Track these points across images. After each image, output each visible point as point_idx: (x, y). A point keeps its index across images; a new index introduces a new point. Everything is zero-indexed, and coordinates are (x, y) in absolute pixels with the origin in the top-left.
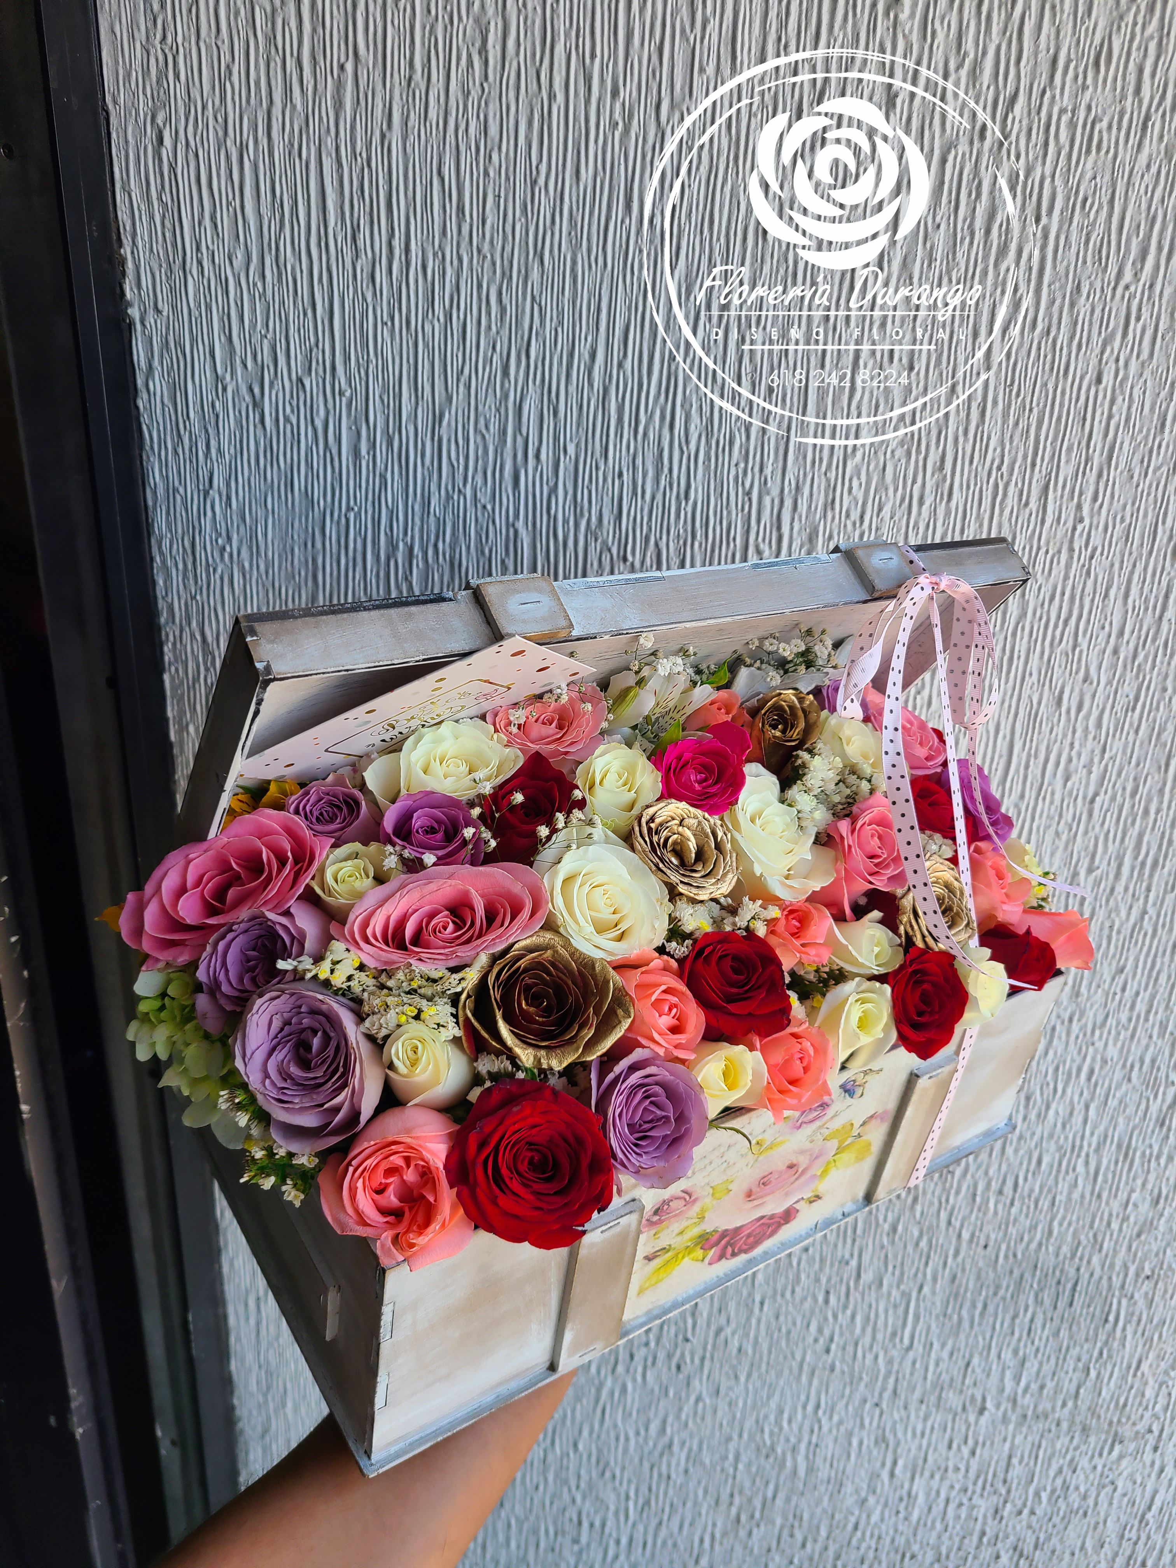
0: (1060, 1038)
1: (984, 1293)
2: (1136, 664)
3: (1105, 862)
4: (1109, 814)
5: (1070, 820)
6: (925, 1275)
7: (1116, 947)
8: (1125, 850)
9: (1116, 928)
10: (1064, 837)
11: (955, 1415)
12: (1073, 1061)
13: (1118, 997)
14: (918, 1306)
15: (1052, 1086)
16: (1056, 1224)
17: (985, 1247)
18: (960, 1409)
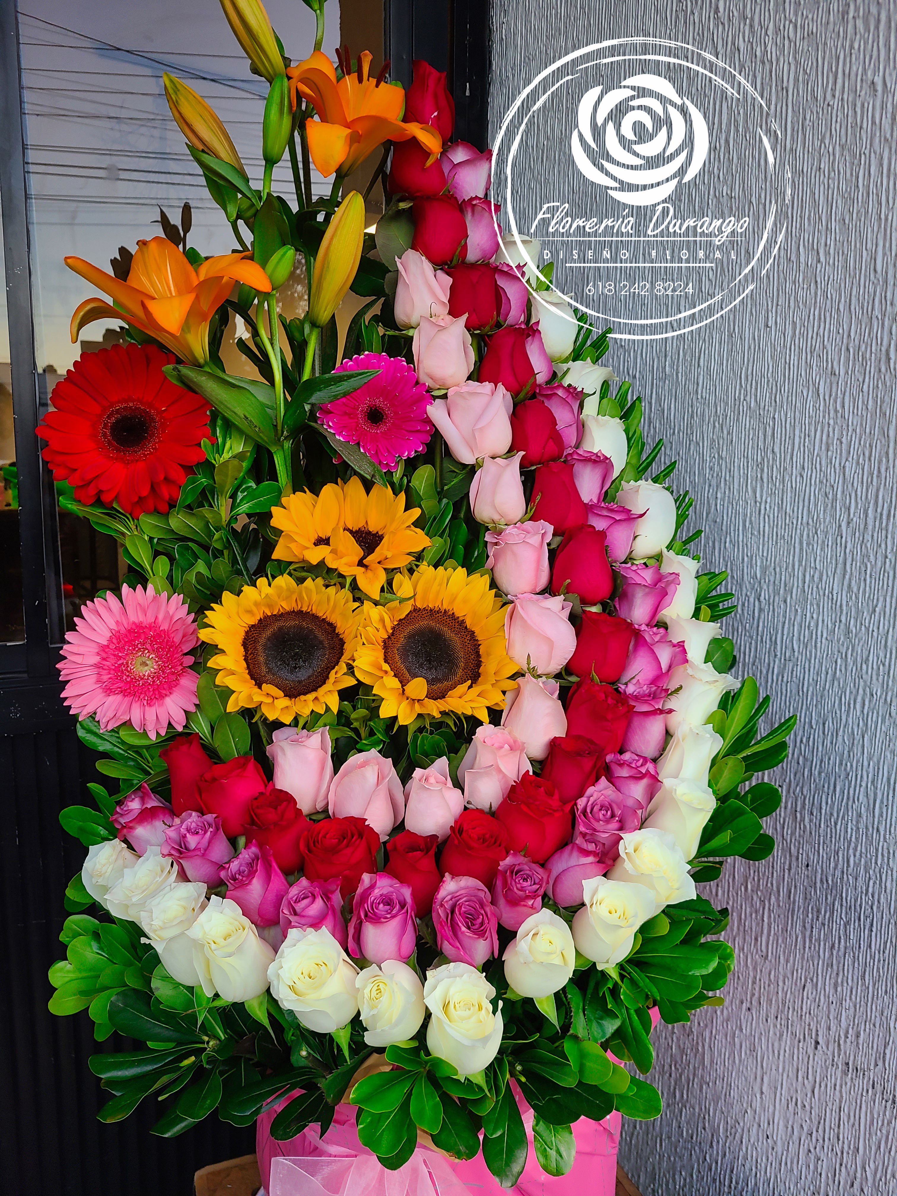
0: (841, 670)
1: (810, 915)
2: (860, 354)
3: (857, 515)
4: (856, 475)
5: (832, 483)
6: (772, 884)
7: (870, 587)
8: (869, 503)
9: (868, 572)
10: (830, 496)
11: (799, 1042)
12: (851, 692)
13: (875, 634)
14: (770, 917)
15: (838, 715)
16: (851, 851)
17: (808, 866)
18: (802, 1037)
